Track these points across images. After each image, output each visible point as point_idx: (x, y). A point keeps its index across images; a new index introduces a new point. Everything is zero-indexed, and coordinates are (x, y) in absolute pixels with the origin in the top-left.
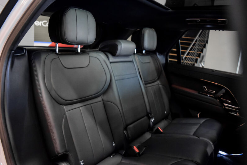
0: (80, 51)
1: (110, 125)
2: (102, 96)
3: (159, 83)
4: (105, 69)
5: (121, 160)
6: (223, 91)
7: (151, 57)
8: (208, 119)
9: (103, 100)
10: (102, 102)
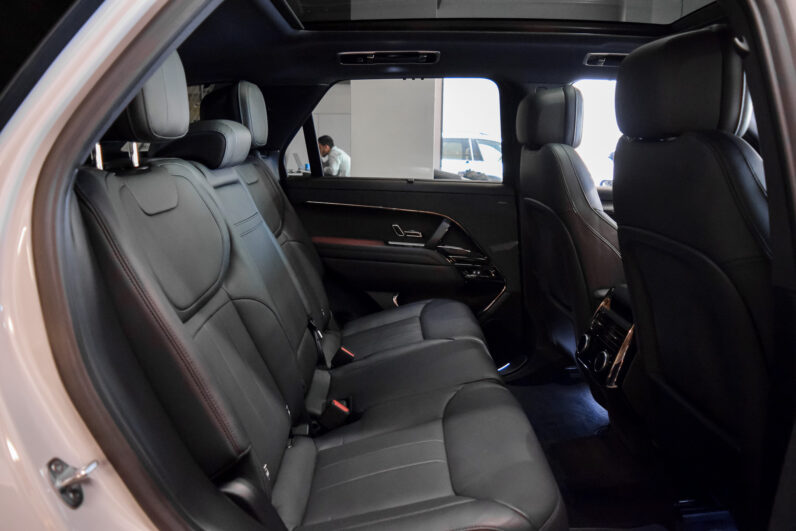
0: (139, 162)
1: (266, 363)
2: (223, 286)
3: (289, 238)
4: (210, 205)
5: (317, 448)
6: (445, 226)
7: (255, 165)
8: (429, 301)
9: (231, 298)
10: (230, 303)
